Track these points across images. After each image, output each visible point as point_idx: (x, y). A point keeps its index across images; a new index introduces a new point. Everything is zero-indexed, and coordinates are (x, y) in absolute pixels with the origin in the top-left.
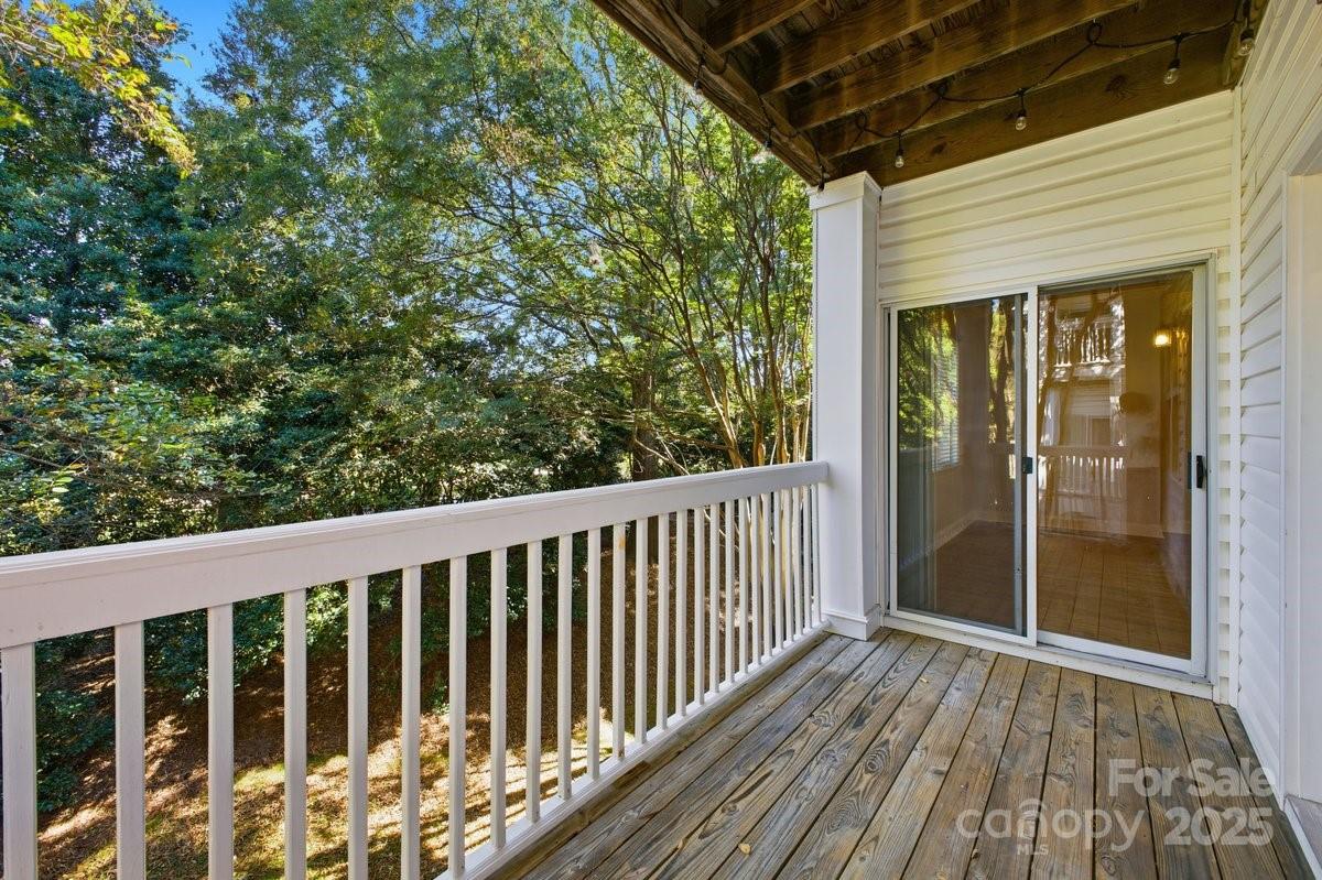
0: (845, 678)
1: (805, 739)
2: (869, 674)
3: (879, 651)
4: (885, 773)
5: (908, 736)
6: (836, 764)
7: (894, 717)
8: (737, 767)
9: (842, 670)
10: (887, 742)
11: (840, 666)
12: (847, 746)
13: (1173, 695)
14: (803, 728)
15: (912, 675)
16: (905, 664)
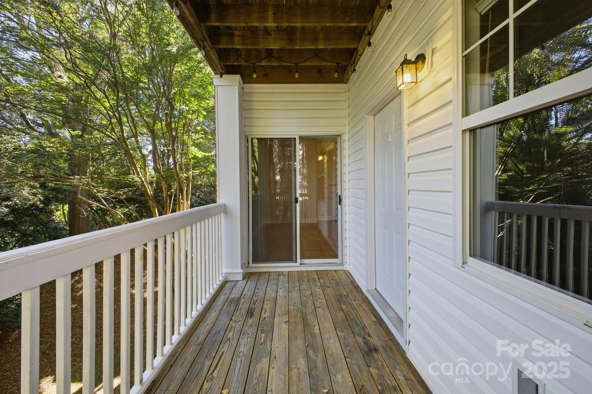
0: (239, 299)
1: (233, 330)
2: (248, 293)
3: (249, 282)
4: (268, 331)
5: (271, 313)
6: (249, 336)
7: (264, 307)
8: (206, 357)
9: (237, 295)
10: (265, 318)
11: (235, 294)
12: (251, 326)
13: (335, 271)
14: (230, 326)
15: (264, 288)
16: (260, 285)
